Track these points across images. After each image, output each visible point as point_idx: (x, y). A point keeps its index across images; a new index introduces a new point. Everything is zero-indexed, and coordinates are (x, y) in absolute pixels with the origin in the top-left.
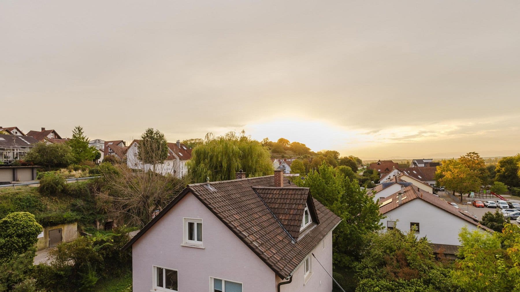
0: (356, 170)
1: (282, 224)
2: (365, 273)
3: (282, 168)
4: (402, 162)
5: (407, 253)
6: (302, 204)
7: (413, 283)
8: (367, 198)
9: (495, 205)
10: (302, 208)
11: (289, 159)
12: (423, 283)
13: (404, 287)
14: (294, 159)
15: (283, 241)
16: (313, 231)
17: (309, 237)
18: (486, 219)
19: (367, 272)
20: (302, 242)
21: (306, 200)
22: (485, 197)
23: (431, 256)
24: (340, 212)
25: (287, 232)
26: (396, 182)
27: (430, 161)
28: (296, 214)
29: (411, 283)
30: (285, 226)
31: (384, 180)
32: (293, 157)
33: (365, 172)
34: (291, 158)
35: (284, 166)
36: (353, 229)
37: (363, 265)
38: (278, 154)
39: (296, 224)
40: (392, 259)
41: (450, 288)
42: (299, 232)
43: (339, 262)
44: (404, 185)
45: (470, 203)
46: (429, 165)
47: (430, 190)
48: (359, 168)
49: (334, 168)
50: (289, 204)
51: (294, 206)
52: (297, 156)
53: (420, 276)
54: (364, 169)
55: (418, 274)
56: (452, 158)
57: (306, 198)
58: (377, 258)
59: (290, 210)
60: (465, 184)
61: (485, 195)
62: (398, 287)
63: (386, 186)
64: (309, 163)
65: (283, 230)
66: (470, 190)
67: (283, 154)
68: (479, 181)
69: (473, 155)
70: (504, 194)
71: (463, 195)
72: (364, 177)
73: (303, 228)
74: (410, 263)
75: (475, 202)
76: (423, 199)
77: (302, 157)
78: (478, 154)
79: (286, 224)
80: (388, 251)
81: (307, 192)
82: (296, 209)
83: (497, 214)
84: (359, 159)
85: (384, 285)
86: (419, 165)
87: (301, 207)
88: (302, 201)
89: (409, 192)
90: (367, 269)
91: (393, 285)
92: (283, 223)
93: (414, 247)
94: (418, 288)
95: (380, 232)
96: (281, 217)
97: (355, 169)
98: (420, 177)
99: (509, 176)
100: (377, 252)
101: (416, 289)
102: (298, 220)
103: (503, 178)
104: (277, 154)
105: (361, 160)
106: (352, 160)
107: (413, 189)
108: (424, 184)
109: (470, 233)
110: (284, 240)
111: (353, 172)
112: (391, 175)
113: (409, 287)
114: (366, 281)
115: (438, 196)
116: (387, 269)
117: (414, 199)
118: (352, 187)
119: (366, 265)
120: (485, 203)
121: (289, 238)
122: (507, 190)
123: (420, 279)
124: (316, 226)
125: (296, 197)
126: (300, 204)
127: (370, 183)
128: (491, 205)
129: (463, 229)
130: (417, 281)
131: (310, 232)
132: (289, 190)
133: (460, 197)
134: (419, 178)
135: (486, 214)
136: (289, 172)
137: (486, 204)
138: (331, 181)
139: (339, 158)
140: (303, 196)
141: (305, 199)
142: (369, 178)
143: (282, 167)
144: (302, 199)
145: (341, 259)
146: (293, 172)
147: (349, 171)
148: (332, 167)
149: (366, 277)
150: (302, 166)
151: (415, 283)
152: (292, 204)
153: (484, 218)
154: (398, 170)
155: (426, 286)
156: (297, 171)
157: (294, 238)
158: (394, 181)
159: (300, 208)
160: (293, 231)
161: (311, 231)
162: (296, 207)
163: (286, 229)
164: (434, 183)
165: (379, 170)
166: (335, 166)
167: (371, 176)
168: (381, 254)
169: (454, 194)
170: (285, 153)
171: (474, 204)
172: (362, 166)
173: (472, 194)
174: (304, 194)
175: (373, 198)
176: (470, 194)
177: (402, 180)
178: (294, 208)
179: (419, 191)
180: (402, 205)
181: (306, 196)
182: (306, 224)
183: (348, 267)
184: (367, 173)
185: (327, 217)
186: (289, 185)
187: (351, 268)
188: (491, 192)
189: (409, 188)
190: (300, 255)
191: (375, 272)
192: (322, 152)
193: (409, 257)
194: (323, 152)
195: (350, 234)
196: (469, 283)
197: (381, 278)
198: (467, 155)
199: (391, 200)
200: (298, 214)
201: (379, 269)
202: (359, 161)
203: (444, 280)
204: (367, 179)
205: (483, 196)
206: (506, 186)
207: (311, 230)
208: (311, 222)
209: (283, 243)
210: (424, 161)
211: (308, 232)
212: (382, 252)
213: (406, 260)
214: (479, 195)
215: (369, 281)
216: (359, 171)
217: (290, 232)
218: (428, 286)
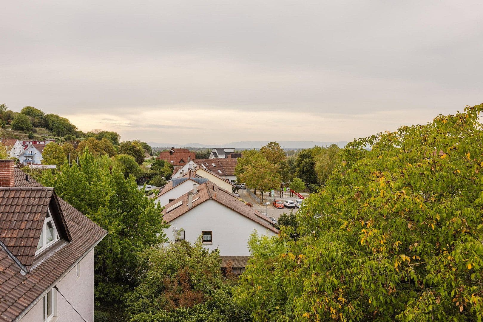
0: (142, 161)
1: (6, 246)
2: (137, 306)
3: (29, 155)
4: (201, 151)
5: (191, 271)
6: (41, 213)
7: (195, 310)
8: (146, 200)
9: (294, 205)
10: (42, 218)
11: (42, 141)
12: (207, 309)
13: (185, 317)
14: (49, 141)
15: (4, 273)
16: (59, 254)
17: (53, 262)
18: (281, 222)
19: (141, 304)
20: (38, 272)
21: (48, 206)
22: (285, 196)
23: (218, 272)
24: (107, 221)
25: (14, 258)
26: (190, 179)
27: (232, 151)
28: (30, 229)
29: (193, 310)
30: (11, 249)
31: (176, 176)
32: (49, 139)
33: (154, 164)
34: (44, 139)
35: (32, 153)
36: (126, 245)
37: (136, 295)
38: (22, 131)
39: (29, 244)
40: (172, 282)
41: (235, 310)
42: (34, 256)
43: (107, 295)
44: (198, 181)
45: (269, 203)
46: (230, 156)
47: (229, 188)
48: (146, 159)
49: (110, 157)
50: (19, 213)
51: (28, 216)
52: (55, 137)
53: (205, 299)
54: (153, 159)
55: (202, 298)
56: (253, 148)
57: (48, 203)
58: (155, 282)
59: (20, 222)
60: (265, 181)
61: (285, 194)
62: (178, 318)
63: (178, 183)
64: (73, 148)
65: (7, 255)
66: (271, 188)
67: (30, 132)
68: (280, 177)
69: (274, 146)
70: (304, 191)
71: (264, 194)
72: (152, 171)
73: (43, 250)
74: (194, 285)
75: (275, 202)
76: (216, 199)
77: (63, 138)
78: (279, 145)
79: (13, 244)
80: (169, 272)
81: (50, 194)
82: (31, 221)
83: (291, 215)
84: (147, 145)
85: (161, 318)
86: (220, 156)
87: (38, 217)
88: (41, 208)
89: (202, 191)
90: (141, 300)
91: (171, 316)
92: (8, 243)
93: (199, 262)
94: (200, 315)
95: (160, 246)
96: (4, 235)
97: (140, 159)
98: (220, 171)
99: (308, 171)
100: (154, 274)
101: (199, 316)
102: (32, 237)
103: (302, 174)
104: (21, 133)
105: (150, 147)
106: (136, 146)
107: (207, 187)
108: (223, 180)
109: (259, 240)
110: (6, 271)
111: (136, 164)
112: (186, 169)
113: (190, 316)
114: (138, 317)
115: (238, 195)
116: (166, 296)
117: (207, 200)
118: (128, 185)
119: (140, 294)
120: (284, 202)
121: (17, 268)
122: (304, 187)
123: (204, 303)
124: (66, 244)
125: (31, 202)
126: (37, 213)
127: (159, 180)
128: (290, 205)
129: (252, 235)
130: (201, 306)
131: (54, 254)
132: (20, 191)
133: (261, 197)
134: (218, 173)
135: (281, 216)
136: (40, 162)
137: (286, 204)
138: (95, 177)
139: (120, 143)
140: (43, 201)
141: (45, 204)
142: (158, 172)
143: (27, 153)
144: (41, 205)
145: (109, 291)
146: (47, 162)
147: (132, 161)
148: (107, 155)
149: (140, 311)
150: (61, 153)
151: (197, 309)
152: (25, 213)
153: (279, 220)
154: (194, 161)
155: (210, 311)
156: (52, 161)
157: (25, 265)
158: (188, 176)
159: (38, 219)
160: (23, 256)
161: (56, 253)
162: (31, 218)
163: (12, 253)
164: (234, 178)
165: (172, 162)
166: (111, 154)
167: (161, 170)
168: (160, 276)
169: (255, 193)
170: (35, 132)
171: (274, 205)
172: (151, 155)
173: (273, 192)
174: (45, 197)
175: (154, 200)
176: (271, 193)
177: (196, 176)
178: (27, 219)
179: (214, 190)
180: (193, 208)
181: (48, 200)
182: (47, 243)
183: (119, 300)
184: (157, 165)
185: (85, 230)
186: (26, 182)
187: (122, 302)
188: (291, 190)
189: (203, 185)
190: (33, 291)
191: (152, 302)
192: (94, 132)
193: (194, 276)
194: (96, 133)
195: (122, 253)
196: (246, 300)
197: (158, 309)
198: (268, 145)
199: (180, 203)
200: (33, 228)
201: (156, 298)
202: (147, 148)
203: (229, 300)
204: (156, 174)
205: (283, 194)
206: (304, 183)
207: (56, 251)
208: (57, 238)
209: (4, 276)
210: (226, 151)
211: (52, 254)
212: (161, 274)
213: (190, 281)
214: (280, 193)
215: (143, 317)
216: (147, 162)
217: (18, 257)
218: (212, 311)
